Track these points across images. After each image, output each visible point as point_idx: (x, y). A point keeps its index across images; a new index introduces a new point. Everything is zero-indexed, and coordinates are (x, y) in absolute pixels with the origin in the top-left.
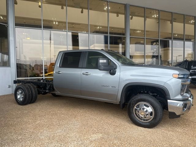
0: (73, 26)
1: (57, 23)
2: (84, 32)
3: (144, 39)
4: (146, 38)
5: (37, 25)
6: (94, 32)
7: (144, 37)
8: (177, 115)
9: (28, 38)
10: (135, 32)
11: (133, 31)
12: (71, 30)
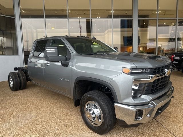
0: (85, 12)
1: (70, 11)
2: (98, 17)
3: (156, 20)
4: (159, 19)
5: (53, 15)
6: (108, 17)
7: (157, 17)
8: (128, 124)
9: (52, 28)
10: (153, 12)
11: (151, 12)
12: (85, 17)
